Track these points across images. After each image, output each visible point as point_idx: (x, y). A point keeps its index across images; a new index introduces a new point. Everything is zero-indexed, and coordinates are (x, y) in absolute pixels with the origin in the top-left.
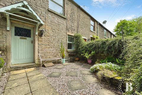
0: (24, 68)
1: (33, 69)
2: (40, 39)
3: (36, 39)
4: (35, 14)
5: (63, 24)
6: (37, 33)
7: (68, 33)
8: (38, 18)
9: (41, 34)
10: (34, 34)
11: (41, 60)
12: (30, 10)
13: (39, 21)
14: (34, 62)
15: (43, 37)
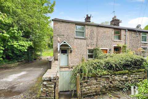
0: (64, 68)
1: (68, 69)
2: (71, 54)
3: (69, 54)
4: (68, 44)
5: (84, 43)
6: (69, 52)
7: (88, 48)
8: (69, 46)
9: (71, 52)
10: (68, 52)
11: (71, 65)
12: (67, 43)
13: (70, 47)
14: (68, 66)
15: (72, 53)
